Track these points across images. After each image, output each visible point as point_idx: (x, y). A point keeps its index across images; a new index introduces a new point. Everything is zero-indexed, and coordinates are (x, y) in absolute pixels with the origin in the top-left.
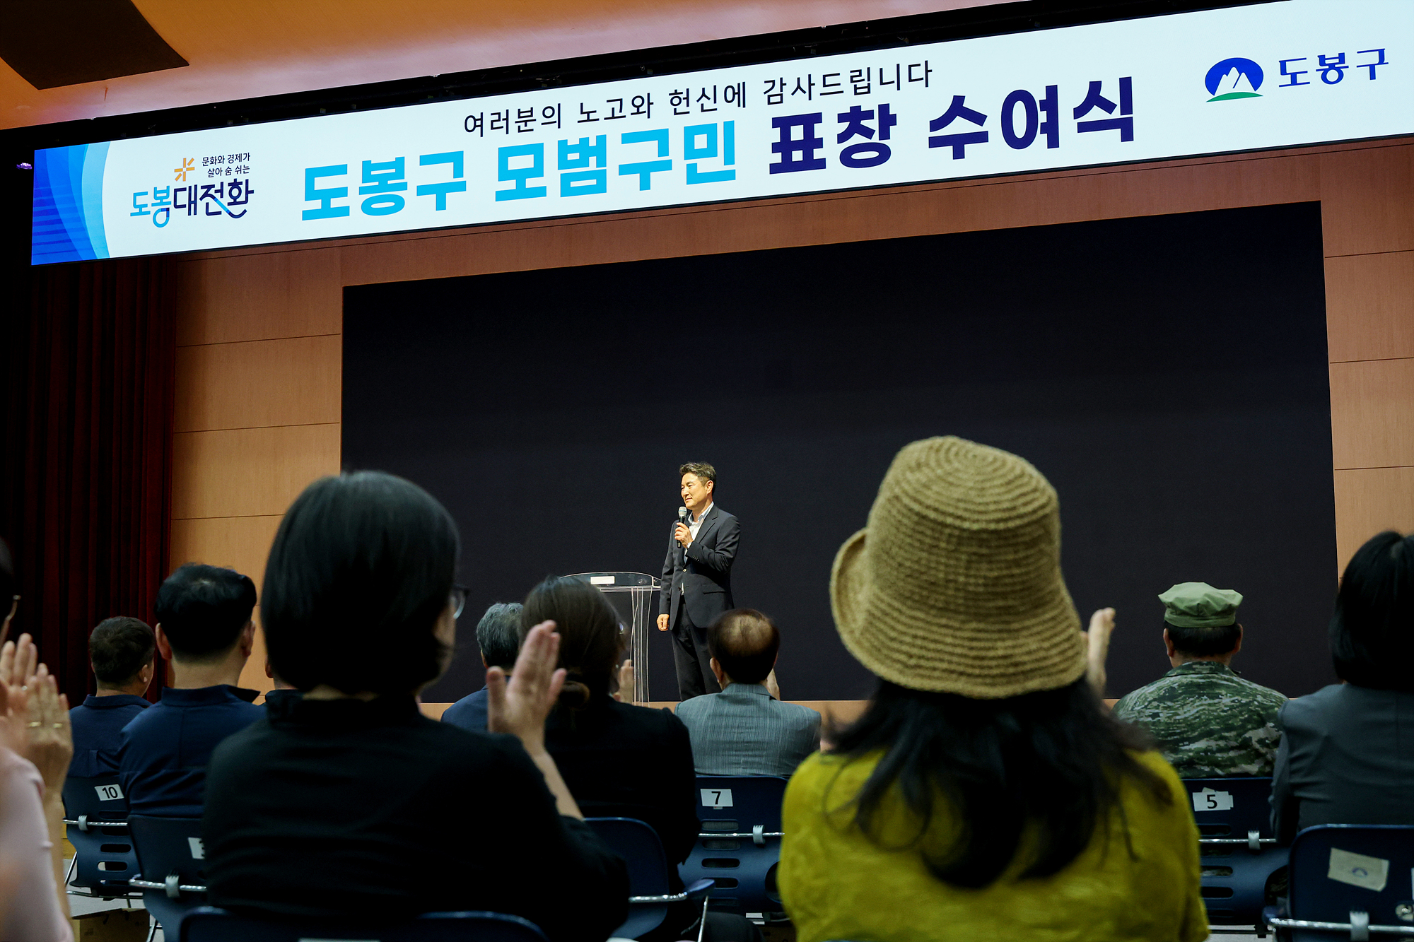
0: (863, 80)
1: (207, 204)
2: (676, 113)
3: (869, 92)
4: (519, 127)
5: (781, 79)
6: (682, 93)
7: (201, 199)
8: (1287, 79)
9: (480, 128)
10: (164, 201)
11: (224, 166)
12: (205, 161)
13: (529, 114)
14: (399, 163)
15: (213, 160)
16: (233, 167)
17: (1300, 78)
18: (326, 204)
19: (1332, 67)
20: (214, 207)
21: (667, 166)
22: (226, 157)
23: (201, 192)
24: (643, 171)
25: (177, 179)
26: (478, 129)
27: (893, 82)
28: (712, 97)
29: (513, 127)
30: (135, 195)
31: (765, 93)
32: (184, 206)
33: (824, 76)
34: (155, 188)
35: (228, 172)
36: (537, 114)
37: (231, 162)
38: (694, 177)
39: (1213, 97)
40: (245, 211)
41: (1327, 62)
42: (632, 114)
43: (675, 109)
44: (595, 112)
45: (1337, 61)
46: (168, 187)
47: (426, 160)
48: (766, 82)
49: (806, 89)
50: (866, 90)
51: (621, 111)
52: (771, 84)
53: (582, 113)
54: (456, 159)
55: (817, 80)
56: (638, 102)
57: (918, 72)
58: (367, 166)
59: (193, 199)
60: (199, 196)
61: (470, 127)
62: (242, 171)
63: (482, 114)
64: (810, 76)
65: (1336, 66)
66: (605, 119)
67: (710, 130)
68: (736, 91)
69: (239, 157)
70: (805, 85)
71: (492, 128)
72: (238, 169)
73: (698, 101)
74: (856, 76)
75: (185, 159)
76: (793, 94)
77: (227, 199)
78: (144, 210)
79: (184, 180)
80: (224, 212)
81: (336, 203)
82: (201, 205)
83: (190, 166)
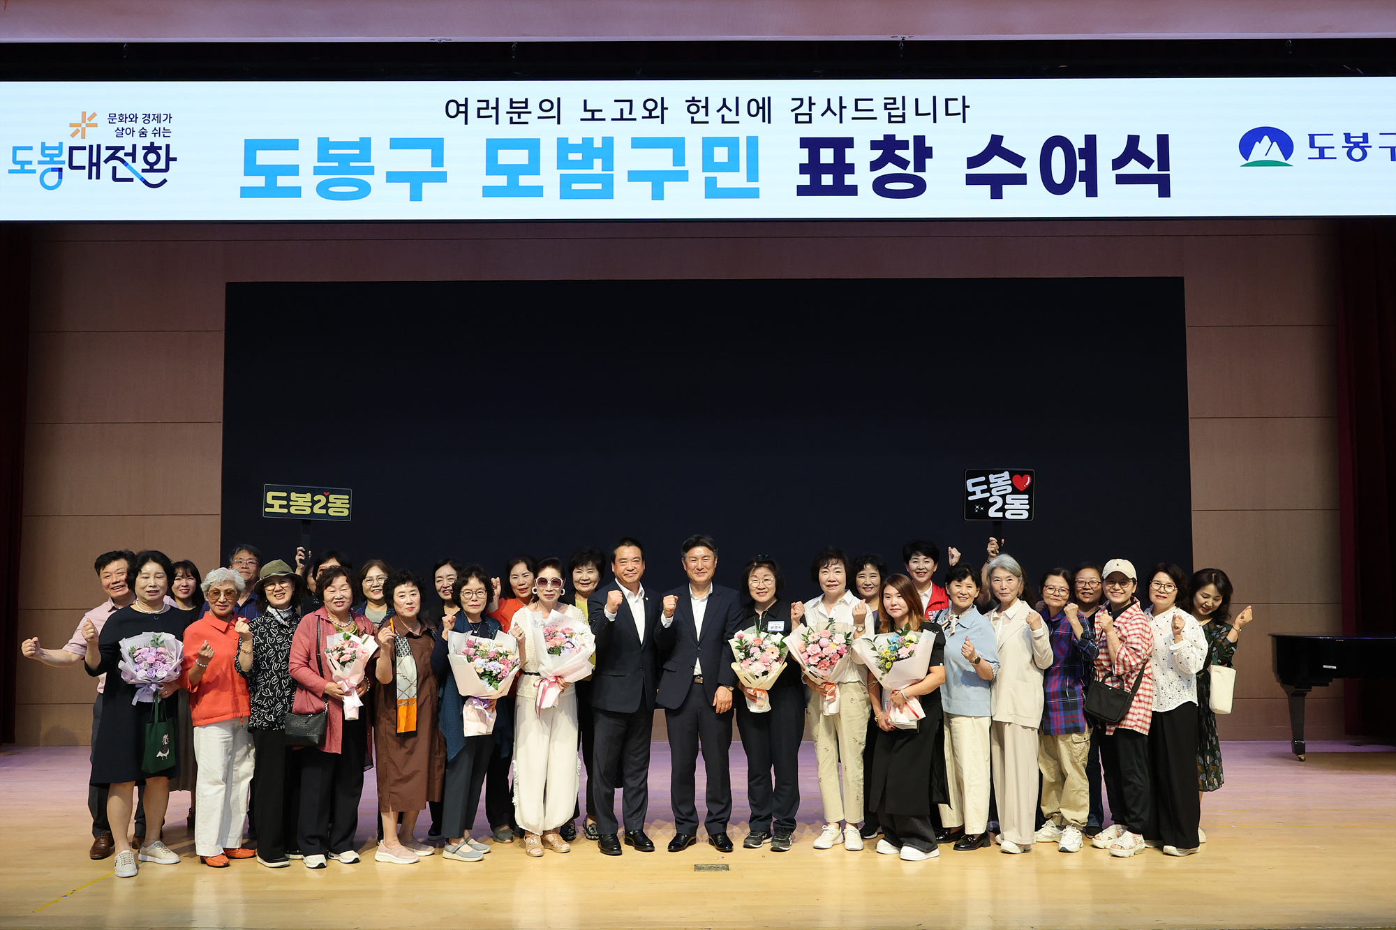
0: (898, 109)
1: (114, 169)
2: (693, 122)
3: (903, 121)
4: (511, 118)
5: (810, 98)
6: (700, 101)
7: (106, 161)
8: (1316, 153)
9: (464, 114)
10: (55, 159)
11: (138, 126)
12: (112, 118)
13: (523, 105)
14: (364, 145)
15: (122, 118)
16: (150, 128)
17: (1327, 153)
18: (271, 182)
19: (1357, 145)
20: (122, 172)
21: (683, 176)
22: (140, 117)
23: (105, 154)
24: (657, 180)
25: (73, 135)
26: (462, 116)
27: (929, 114)
28: (733, 107)
29: (504, 117)
30: (15, 149)
31: (792, 111)
32: (83, 168)
33: (857, 100)
34: (43, 144)
35: (143, 133)
36: (533, 106)
37: (147, 122)
38: (712, 190)
39: (1246, 162)
40: (165, 181)
41: (1352, 140)
42: (643, 117)
43: (692, 118)
44: (601, 111)
45: (1361, 140)
46: (61, 144)
47: (396, 144)
48: (793, 99)
49: (837, 111)
50: (901, 119)
51: (630, 113)
52: (799, 101)
53: (586, 110)
54: (436, 146)
55: (849, 103)
56: (650, 105)
57: (955, 107)
58: (324, 145)
59: (94, 160)
60: (103, 157)
61: (453, 111)
62: (162, 134)
63: (466, 99)
64: (841, 98)
65: (1361, 145)
66: (613, 119)
67: (732, 143)
68: (761, 105)
69: (158, 118)
70: (835, 106)
71: (479, 116)
72: (155, 132)
73: (718, 111)
74: (890, 103)
75: (84, 114)
76: (823, 115)
77: (140, 164)
78: (27, 167)
79: (83, 137)
80: (136, 179)
81: (283, 181)
82: (106, 169)
83: (91, 122)
